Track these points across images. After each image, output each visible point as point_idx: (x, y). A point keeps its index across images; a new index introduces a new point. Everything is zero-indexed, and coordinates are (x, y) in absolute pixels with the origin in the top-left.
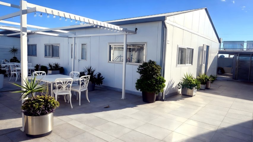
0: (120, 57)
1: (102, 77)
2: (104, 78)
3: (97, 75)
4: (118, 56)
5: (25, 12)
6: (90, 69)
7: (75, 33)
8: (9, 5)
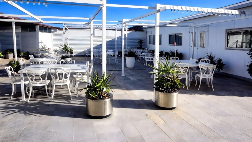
0: (236, 43)
1: (223, 63)
2: (225, 64)
3: (217, 60)
4: (234, 42)
5: (159, 11)
6: (210, 55)
7: (195, 22)
8: (147, 8)
